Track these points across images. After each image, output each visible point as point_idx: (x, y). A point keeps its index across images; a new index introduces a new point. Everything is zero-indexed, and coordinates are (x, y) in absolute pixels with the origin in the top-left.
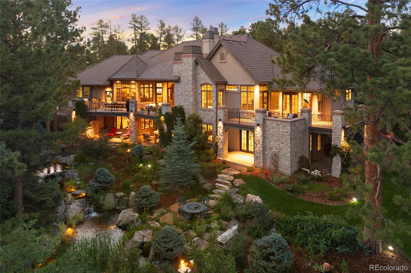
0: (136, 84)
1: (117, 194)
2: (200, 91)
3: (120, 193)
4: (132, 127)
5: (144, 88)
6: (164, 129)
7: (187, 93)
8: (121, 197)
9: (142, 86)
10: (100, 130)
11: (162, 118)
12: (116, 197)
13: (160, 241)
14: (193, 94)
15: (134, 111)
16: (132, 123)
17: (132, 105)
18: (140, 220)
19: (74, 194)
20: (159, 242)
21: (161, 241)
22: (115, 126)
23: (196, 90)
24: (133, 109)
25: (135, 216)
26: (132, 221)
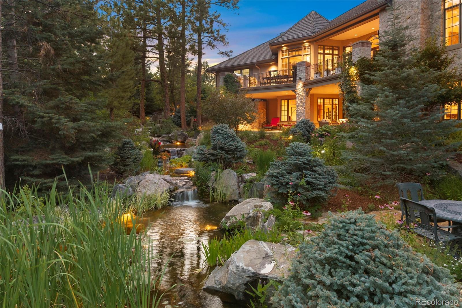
0: (312, 46)
1: (244, 175)
2: (441, 12)
3: (251, 174)
4: (301, 106)
5: (324, 54)
6: (355, 92)
7: (409, 21)
8: (252, 181)
9: (321, 51)
10: (259, 126)
11: (353, 71)
12: (243, 181)
13: (312, 276)
14: (423, 20)
15: (303, 80)
16: (301, 99)
17: (301, 68)
18: (272, 217)
19: (179, 172)
20: (308, 281)
21: (319, 277)
22: (279, 116)
23: (430, 13)
24: (303, 75)
25: (261, 206)
26: (254, 217)
